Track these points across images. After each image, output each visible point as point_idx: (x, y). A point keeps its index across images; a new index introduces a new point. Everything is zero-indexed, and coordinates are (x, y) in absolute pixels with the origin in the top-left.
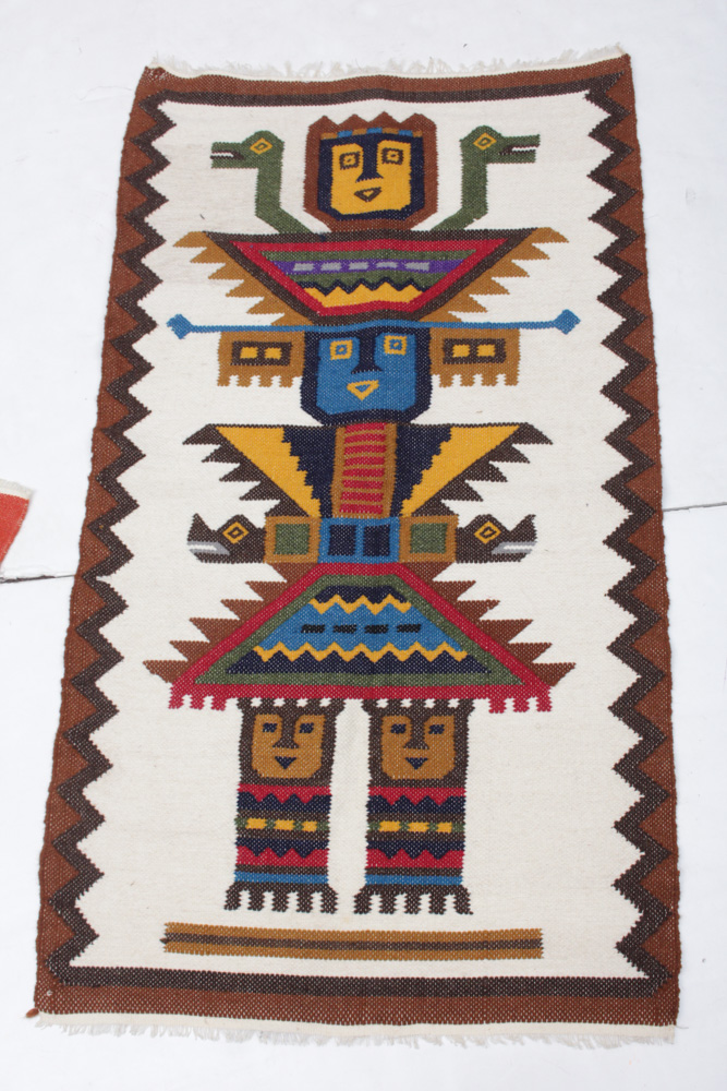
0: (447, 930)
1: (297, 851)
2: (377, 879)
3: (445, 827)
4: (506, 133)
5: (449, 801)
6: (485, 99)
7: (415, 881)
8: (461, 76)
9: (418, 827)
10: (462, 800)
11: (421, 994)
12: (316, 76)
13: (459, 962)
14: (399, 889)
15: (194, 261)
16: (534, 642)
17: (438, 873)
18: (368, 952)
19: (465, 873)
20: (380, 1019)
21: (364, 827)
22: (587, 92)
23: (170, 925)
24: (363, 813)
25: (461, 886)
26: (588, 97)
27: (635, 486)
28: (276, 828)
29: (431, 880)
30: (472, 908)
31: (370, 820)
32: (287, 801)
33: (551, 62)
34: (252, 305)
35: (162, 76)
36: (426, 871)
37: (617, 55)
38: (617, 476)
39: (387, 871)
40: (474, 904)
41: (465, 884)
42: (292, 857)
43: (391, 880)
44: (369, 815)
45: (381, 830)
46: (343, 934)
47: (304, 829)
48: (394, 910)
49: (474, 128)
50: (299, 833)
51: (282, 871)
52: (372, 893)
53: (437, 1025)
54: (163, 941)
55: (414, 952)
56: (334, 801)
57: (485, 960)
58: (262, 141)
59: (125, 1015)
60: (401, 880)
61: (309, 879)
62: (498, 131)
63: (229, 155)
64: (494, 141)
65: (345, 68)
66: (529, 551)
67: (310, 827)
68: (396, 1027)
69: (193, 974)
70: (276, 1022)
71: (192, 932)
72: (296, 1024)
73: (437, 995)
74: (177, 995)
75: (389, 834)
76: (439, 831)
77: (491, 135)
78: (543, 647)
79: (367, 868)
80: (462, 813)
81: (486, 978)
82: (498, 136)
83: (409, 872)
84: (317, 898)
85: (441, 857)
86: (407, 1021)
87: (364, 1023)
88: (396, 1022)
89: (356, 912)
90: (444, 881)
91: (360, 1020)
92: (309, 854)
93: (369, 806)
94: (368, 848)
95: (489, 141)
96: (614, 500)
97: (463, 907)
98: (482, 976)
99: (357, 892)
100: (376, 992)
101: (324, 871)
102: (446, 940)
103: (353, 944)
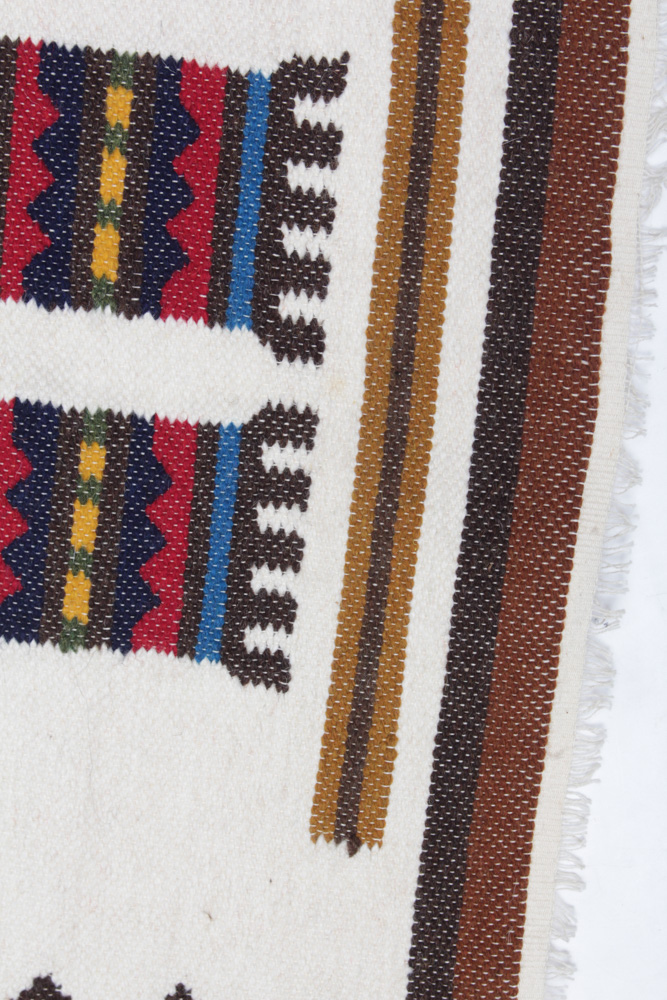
0: (384, 126)
1: (153, 500)
2: (240, 299)
3: (119, 105)
5: (51, 90)
7: (251, 200)
9: (113, 176)
10: (51, 53)
11: (538, 209)
13: (466, 102)
14: (269, 243)
17: (234, 136)
18: (421, 337)
19: (241, 64)
20: (589, 321)
21: (104, 321)
23: (316, 829)
24: (69, 321)
25: (273, 77)
28: (91, 548)
29: (252, 156)
30: (333, 55)
31: (86, 302)
32: (23, 515)
36: (228, 169)
39: (221, 270)
40: (321, 47)
41: (268, 67)
42: (167, 512)
43: (243, 263)
44: (75, 306)
45: (113, 276)
46: (369, 396)
47: (99, 476)
48: (320, 259)
50: (108, 491)
51: (200, 540)
52: (275, 315)
53: (620, 175)
54: (353, 850)
55: (432, 219)
56: (29, 395)
57: (469, 31)
59: (525, 951)
60: (245, 234)
61: (228, 474)
67: (92, 461)
68: (614, 280)
69: (440, 780)
70: (572, 585)
71: (336, 774)
72: (583, 535)
73: (542, 168)
74: (486, 822)
75: (126, 256)
76: (126, 123)
79: (210, 323)
80: (83, 57)
81: (513, 35)
83: (226, 212)
84: (276, 457)
85: (194, 124)
86: (600, 253)
87: (596, 363)
88: (600, 281)
89: (318, 360)
90: (257, 120)
91: (588, 372)
92: (162, 470)
93: (49, 302)
94: (159, 314)
97: (326, 78)
98: (506, 45)
99: (268, 352)
100: (523, 324)
101: (209, 434)
102: (408, 130)
103: (397, 372)
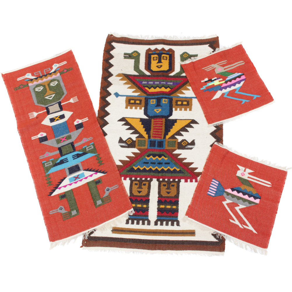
0: (175, 230)
1: (142, 211)
2: (159, 218)
3: (174, 207)
4: (190, 54)
5: (175, 201)
6: (186, 45)
7: (168, 219)
8: (180, 40)
9: (169, 207)
10: (178, 201)
11: (169, 244)
12: (147, 38)
13: (177, 237)
14: (164, 220)
15: (120, 80)
16: (194, 167)
17: (173, 217)
18: (157, 234)
19: (179, 217)
20: (160, 249)
21: (157, 207)
22: (209, 45)
23: (113, 227)
24: (157, 203)
25: (178, 220)
26: (209, 46)
27: (217, 134)
28: (137, 206)
29: (171, 218)
30: (180, 225)
31: (158, 205)
32: (139, 201)
33: (201, 37)
34: (133, 91)
35: (112, 36)
36: (170, 216)
37: (216, 36)
38: (213, 132)
39: (162, 216)
40: (180, 224)
41: (178, 219)
42: (141, 213)
43: (162, 218)
44: (158, 204)
45: (160, 207)
46: (152, 230)
47: (144, 207)
48: (163, 225)
49: (183, 52)
50: (142, 207)
51: (139, 216)
52: (158, 221)
53: (172, 251)
54: (112, 231)
55: (167, 234)
56: (150, 200)
57: (183, 236)
58: (135, 53)
59: (103, 247)
60: (165, 218)
61: (144, 218)
62: (189, 53)
63: (128, 56)
64: (187, 55)
65: (154, 37)
66: (194, 148)
67: (145, 206)
68: (163, 251)
69: (118, 238)
70: (137, 249)
71: (118, 229)
72: (141, 250)
73: (172, 244)
74: (114, 243)
75: (162, 208)
76: (173, 208)
77: (187, 54)
78: (196, 168)
79: (157, 216)
80: (178, 204)
81: (183, 240)
82: (188, 54)
83: (166, 217)
84: (146, 222)
85: (174, 213)
86: (165, 249)
87: (156, 250)
88: (163, 250)
89: (155, 225)
90: (174, 219)
91: (155, 249)
92: (144, 212)
93: (158, 202)
94: (158, 211)
95: (186, 55)
96: (212, 137)
97: (178, 224)
98: (182, 240)
99: (155, 221)
100: (159, 243)
101: (148, 216)
102: (174, 232)
103: (154, 232)
